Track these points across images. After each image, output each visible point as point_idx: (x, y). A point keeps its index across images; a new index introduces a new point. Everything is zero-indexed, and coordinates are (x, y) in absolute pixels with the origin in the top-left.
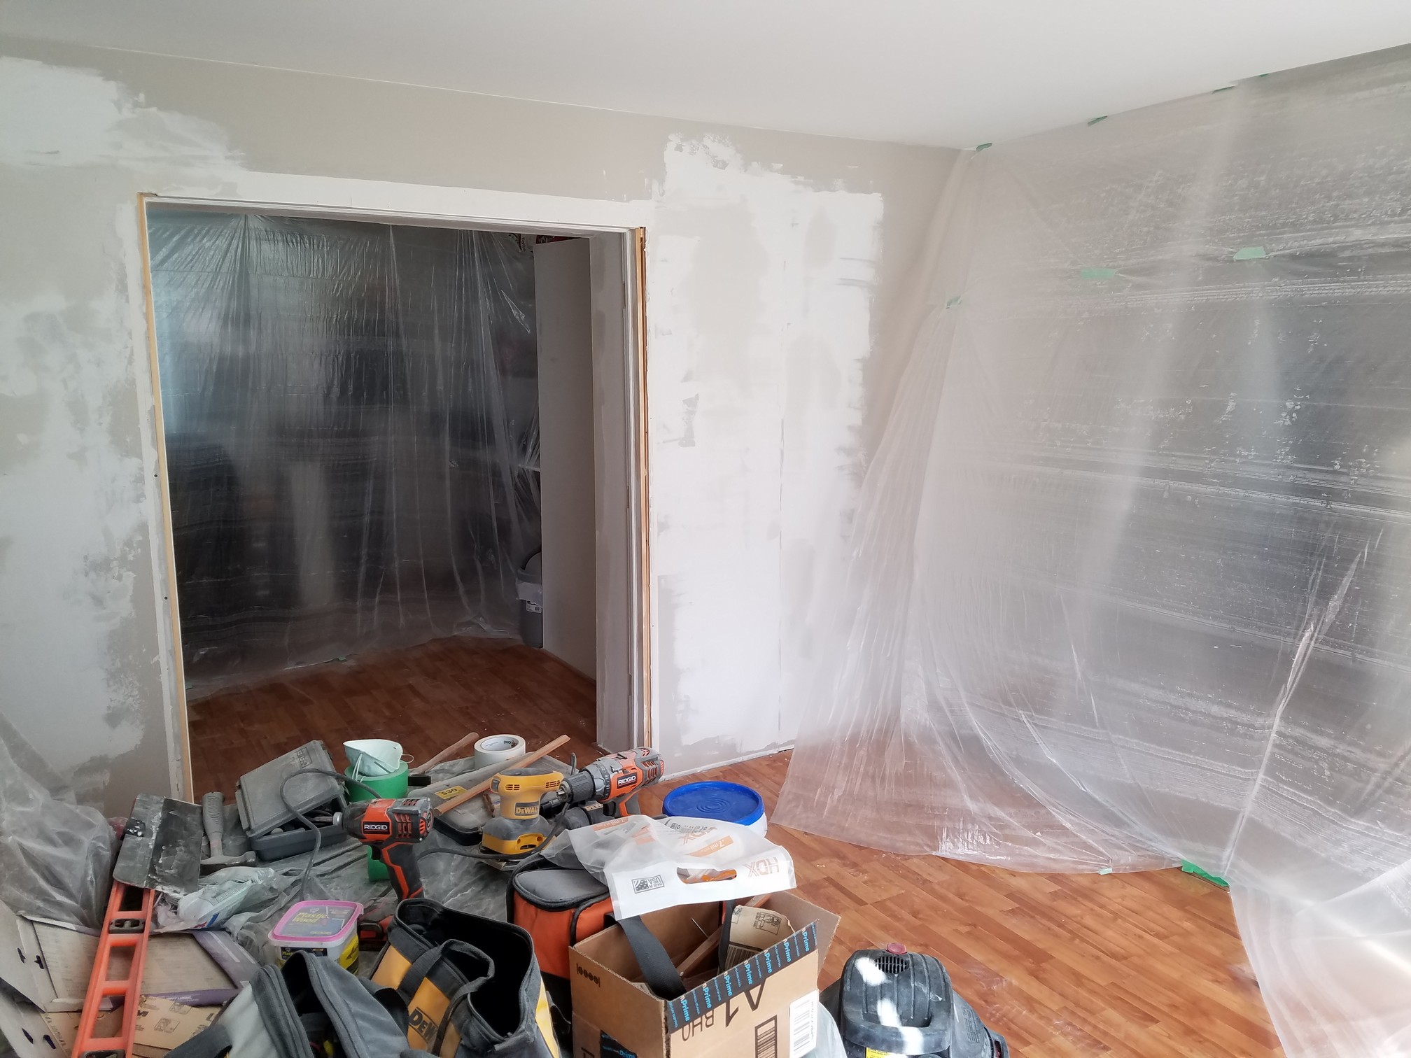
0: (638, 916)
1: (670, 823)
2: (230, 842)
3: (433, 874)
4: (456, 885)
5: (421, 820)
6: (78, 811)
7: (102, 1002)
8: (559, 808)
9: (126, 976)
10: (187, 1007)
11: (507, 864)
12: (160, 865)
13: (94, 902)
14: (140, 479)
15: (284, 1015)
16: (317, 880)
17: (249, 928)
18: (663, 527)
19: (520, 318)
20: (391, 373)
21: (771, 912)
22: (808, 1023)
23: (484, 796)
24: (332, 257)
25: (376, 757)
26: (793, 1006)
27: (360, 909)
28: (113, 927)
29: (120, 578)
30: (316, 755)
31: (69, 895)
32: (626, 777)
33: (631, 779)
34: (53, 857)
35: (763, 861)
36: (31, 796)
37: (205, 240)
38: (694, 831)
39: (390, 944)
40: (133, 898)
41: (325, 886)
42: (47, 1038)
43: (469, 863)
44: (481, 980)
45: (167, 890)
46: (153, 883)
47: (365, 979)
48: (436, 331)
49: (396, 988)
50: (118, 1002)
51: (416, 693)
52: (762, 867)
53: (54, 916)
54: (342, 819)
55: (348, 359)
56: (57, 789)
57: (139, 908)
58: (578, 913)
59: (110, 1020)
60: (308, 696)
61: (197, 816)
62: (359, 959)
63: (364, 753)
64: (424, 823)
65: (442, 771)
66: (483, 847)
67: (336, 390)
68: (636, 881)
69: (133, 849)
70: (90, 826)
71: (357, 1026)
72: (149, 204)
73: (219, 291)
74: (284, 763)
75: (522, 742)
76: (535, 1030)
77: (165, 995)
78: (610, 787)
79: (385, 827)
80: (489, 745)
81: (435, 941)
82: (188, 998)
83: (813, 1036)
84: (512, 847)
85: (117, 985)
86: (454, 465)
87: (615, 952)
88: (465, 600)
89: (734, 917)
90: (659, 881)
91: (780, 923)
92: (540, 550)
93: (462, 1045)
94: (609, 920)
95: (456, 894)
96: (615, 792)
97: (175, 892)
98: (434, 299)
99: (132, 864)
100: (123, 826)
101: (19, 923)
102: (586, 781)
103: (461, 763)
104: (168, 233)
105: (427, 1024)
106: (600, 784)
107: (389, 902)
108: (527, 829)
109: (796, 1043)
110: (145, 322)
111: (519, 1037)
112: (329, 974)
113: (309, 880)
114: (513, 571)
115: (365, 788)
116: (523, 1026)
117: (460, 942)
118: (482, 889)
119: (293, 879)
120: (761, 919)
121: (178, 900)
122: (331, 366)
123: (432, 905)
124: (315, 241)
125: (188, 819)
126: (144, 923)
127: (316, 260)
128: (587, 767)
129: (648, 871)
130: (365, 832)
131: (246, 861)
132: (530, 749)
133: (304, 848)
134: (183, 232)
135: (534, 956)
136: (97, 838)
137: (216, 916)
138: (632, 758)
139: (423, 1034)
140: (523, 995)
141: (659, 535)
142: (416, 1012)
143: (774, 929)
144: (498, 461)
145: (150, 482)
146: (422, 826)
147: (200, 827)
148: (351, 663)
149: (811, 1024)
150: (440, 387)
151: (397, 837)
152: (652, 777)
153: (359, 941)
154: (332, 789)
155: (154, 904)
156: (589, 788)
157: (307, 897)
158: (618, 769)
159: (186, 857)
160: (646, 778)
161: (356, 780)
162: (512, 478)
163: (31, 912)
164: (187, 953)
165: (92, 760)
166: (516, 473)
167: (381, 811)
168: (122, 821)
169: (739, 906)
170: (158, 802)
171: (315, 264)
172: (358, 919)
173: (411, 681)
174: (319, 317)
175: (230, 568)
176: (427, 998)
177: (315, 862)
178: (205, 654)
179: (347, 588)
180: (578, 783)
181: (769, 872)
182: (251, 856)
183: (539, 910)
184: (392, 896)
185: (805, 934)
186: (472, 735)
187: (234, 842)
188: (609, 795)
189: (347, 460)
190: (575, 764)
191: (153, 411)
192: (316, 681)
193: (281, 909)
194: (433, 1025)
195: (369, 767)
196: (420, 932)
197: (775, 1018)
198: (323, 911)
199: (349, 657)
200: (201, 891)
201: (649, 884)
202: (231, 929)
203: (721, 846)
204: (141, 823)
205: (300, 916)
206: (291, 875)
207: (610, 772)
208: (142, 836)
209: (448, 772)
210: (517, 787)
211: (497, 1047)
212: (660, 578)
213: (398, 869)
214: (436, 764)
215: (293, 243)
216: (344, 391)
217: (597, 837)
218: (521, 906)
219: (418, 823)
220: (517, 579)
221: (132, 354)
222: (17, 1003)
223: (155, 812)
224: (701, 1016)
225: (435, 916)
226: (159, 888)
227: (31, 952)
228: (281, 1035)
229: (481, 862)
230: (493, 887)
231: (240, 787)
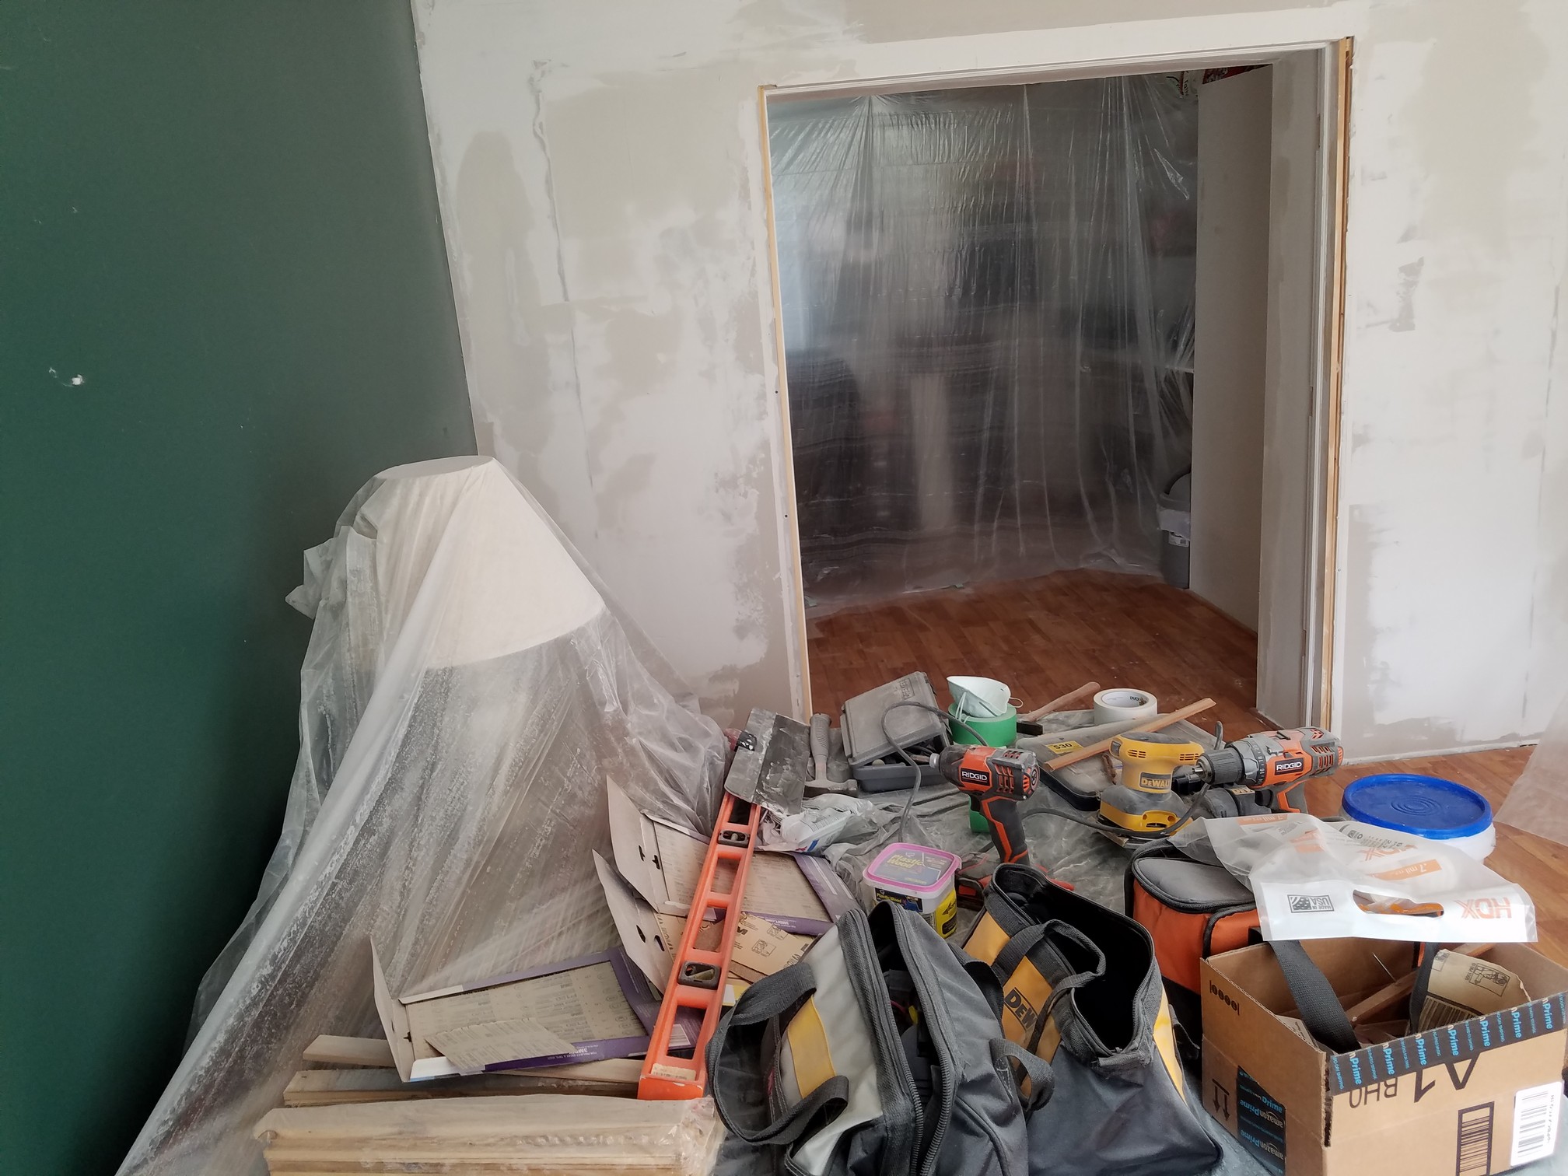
0: (1298, 940)
1: (1348, 830)
2: (833, 766)
3: (1042, 835)
4: (1069, 854)
5: (1025, 776)
6: (697, 719)
7: (705, 912)
8: (1197, 786)
9: (729, 890)
10: (783, 933)
11: (1130, 841)
12: (767, 782)
13: (709, 808)
14: (762, 396)
15: (867, 968)
16: (917, 820)
17: (847, 860)
18: (1360, 440)
19: (1176, 180)
20: (1018, 264)
21: (1493, 966)
22: (1544, 1121)
23: (1103, 757)
24: (959, 135)
25: (981, 698)
26: (1520, 1095)
27: (958, 864)
28: (721, 838)
29: (745, 495)
30: (917, 687)
31: (687, 801)
32: (1289, 762)
33: (1295, 765)
34: (672, 761)
35: (1486, 900)
36: (655, 701)
37: (829, 135)
38: (1382, 845)
39: (986, 910)
40: (742, 811)
41: (925, 829)
42: (657, 938)
43: (1083, 831)
44: (1088, 976)
45: (772, 808)
46: (759, 798)
47: (957, 946)
48: (1073, 209)
49: (990, 964)
50: (721, 914)
51: (1038, 630)
52: (1485, 909)
53: (672, 819)
54: (939, 761)
55: (972, 253)
56: (682, 696)
57: (746, 823)
58: (1213, 920)
59: (711, 930)
60: (923, 622)
61: (805, 736)
62: (957, 916)
63: (967, 691)
64: (1028, 780)
65: (1055, 721)
66: (1101, 816)
67: (958, 291)
68: (1294, 898)
69: (744, 762)
70: (707, 734)
71: (943, 998)
72: (771, 99)
73: (842, 190)
74: (888, 692)
75: (1153, 703)
76: (1151, 1050)
77: (764, 916)
78: (1266, 771)
79: (984, 778)
80: (1111, 699)
81: (1037, 917)
82: (785, 923)
83: (1549, 1139)
84: (1136, 822)
85: (720, 898)
86: (1087, 369)
87: (1261, 977)
88: (1093, 529)
89: (1436, 964)
90: (1326, 904)
91: (1507, 982)
92: (1189, 471)
93: (1062, 1046)
94: (1254, 936)
95: (1068, 864)
96: (1271, 779)
97: (779, 811)
98: (1071, 169)
99: (741, 777)
100: (736, 738)
101: (642, 820)
102: (1231, 760)
103: (1078, 716)
104: (793, 132)
105: (1026, 1009)
106: (1251, 767)
107: (989, 861)
108: (1155, 805)
109: (1522, 1144)
110: (765, 229)
111: (1130, 1056)
112: (916, 932)
113: (909, 819)
114: (1154, 496)
115: (967, 729)
116: (1136, 1043)
117: (1067, 925)
118: (1099, 864)
119: (892, 815)
120: (1477, 972)
121: (781, 820)
122: (954, 264)
123: (1034, 875)
124: (941, 119)
125: (796, 738)
126: (749, 838)
127: (941, 142)
128: (1235, 744)
129: (1312, 888)
130: (963, 780)
131: (848, 789)
132: (1161, 710)
133: (903, 785)
134: (808, 129)
135: (1154, 961)
136: (712, 747)
137: (815, 842)
138: (1297, 740)
139: (1021, 1019)
140: (1138, 1005)
141: (1353, 451)
142: (1014, 993)
143: (1499, 988)
144: (1140, 362)
145: (771, 397)
146: (1025, 783)
147: (807, 748)
148: (969, 591)
149: (1547, 1123)
150: (1074, 277)
151: (998, 791)
152: (1325, 767)
153: (957, 896)
154: (933, 726)
155: (760, 819)
156: (1236, 769)
157: (906, 837)
158: (1278, 751)
159: (792, 776)
160: (1317, 767)
161: (960, 720)
162: (1157, 383)
163: (652, 812)
164: (786, 874)
165: (723, 668)
166: (1162, 377)
167: (980, 759)
168: (736, 734)
169: (1445, 951)
170: (770, 718)
171: (941, 147)
172: (956, 872)
173: (1031, 616)
174: (943, 208)
175: (851, 488)
176: (1025, 979)
177: (915, 801)
178: (828, 574)
179: (965, 511)
180: (1220, 762)
181: (1495, 914)
182: (852, 785)
183: (1164, 907)
184: (994, 854)
185: (1547, 1007)
186: (1092, 685)
187: (837, 767)
188: (1264, 781)
189: (966, 370)
190: (1222, 734)
191: (774, 325)
192: (933, 607)
193: (880, 845)
194: (1033, 1012)
195: (973, 707)
196: (1020, 903)
197: (1491, 1105)
198: (918, 857)
199: (967, 584)
200: (802, 814)
201: (1312, 904)
202: (830, 858)
203: (1422, 871)
204: (752, 736)
205: (896, 859)
206: (891, 811)
207: (1265, 753)
208: (753, 750)
209: (1063, 723)
210: (1142, 755)
211: (1102, 1061)
212: (1352, 508)
213: (1000, 825)
214: (1050, 713)
215: (917, 125)
216: (966, 290)
217: (1243, 833)
218: (1142, 898)
219: (1021, 779)
220: (1158, 506)
221: (754, 265)
222: (636, 899)
223: (766, 728)
224: (1378, 1081)
225: (1038, 888)
226: (764, 805)
227: (650, 852)
228: (863, 989)
229: (1098, 833)
230: (1113, 863)
231: (844, 712)
